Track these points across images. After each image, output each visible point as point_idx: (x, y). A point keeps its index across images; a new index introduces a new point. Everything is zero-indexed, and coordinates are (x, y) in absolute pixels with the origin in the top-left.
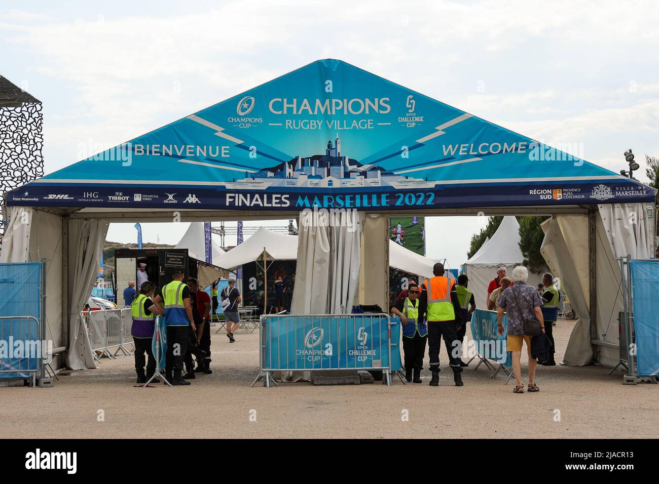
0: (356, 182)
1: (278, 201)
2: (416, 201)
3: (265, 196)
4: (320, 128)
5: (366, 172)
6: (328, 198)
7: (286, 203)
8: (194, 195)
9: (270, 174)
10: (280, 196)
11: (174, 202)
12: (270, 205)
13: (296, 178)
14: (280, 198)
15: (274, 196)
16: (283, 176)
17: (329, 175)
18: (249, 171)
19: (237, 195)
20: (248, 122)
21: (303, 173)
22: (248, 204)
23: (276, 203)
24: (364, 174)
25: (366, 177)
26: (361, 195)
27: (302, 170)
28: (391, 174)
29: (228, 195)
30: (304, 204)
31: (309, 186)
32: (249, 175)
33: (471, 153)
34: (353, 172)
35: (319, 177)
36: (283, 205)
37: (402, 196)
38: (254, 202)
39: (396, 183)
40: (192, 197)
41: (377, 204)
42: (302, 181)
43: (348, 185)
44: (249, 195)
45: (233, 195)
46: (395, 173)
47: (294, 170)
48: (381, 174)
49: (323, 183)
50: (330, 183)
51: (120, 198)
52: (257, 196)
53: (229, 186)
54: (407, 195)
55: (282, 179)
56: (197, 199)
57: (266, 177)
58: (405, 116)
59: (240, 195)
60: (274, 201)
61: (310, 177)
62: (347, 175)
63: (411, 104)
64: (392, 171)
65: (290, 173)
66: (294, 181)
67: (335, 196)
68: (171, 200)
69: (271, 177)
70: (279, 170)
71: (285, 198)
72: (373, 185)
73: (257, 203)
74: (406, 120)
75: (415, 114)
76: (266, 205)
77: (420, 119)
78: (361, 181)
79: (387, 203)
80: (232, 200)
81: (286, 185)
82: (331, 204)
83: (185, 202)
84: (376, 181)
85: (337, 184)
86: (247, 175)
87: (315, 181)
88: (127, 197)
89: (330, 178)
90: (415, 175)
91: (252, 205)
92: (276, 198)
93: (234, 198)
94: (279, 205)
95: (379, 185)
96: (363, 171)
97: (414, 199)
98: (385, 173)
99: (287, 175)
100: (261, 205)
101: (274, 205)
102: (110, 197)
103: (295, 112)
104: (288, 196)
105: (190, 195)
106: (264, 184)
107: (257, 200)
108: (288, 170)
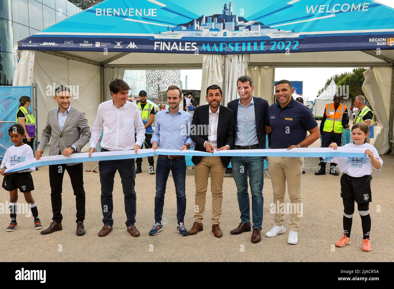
0: (243, 33)
1: (189, 47)
2: (285, 47)
3: (180, 43)
5: (250, 26)
6: (223, 44)
7: (194, 48)
8: (134, 43)
9: (184, 28)
10: (190, 43)
11: (121, 48)
12: (183, 50)
13: (202, 31)
14: (190, 45)
15: (186, 43)
16: (193, 30)
17: (224, 28)
18: (170, 26)
19: (161, 43)
21: (207, 27)
22: (169, 49)
23: (187, 48)
24: (249, 27)
25: (250, 30)
26: (246, 42)
27: (206, 25)
28: (268, 27)
29: (156, 43)
30: (207, 48)
31: (210, 36)
32: (170, 29)
33: (327, 11)
34: (241, 26)
35: (218, 30)
36: (192, 50)
37: (275, 43)
38: (173, 48)
39: (271, 34)
40: (132, 44)
41: (257, 49)
42: (205, 33)
43: (237, 36)
44: (169, 43)
45: (159, 43)
46: (271, 27)
47: (200, 25)
48: (261, 27)
49: (220, 35)
50: (225, 34)
51: (86, 45)
52: (175, 43)
53: (157, 37)
54: (279, 43)
55: (192, 32)
56: (135, 46)
57: (181, 30)
59: (164, 43)
60: (186, 47)
61: (211, 30)
62: (237, 28)
64: (269, 25)
65: (197, 27)
66: (200, 32)
67: (228, 43)
68: (119, 46)
69: (184, 30)
70: (189, 25)
71: (194, 45)
72: (255, 35)
73: (175, 48)
76: (180, 49)
78: (247, 33)
79: (264, 48)
80: (158, 46)
81: (194, 36)
82: (225, 49)
83: (127, 47)
84: (257, 32)
85: (230, 34)
86: (168, 29)
87: (215, 33)
88: (91, 44)
89: (225, 31)
90: (285, 28)
91: (171, 50)
92: (188, 45)
93: (159, 45)
94: (189, 50)
95: (259, 35)
96: (248, 26)
97: (283, 45)
98: (263, 27)
99: (196, 28)
100: (178, 50)
101: (186, 50)
102: (81, 44)
104: (195, 43)
105: (131, 43)
106: (179, 35)
107: (175, 46)
108: (196, 25)
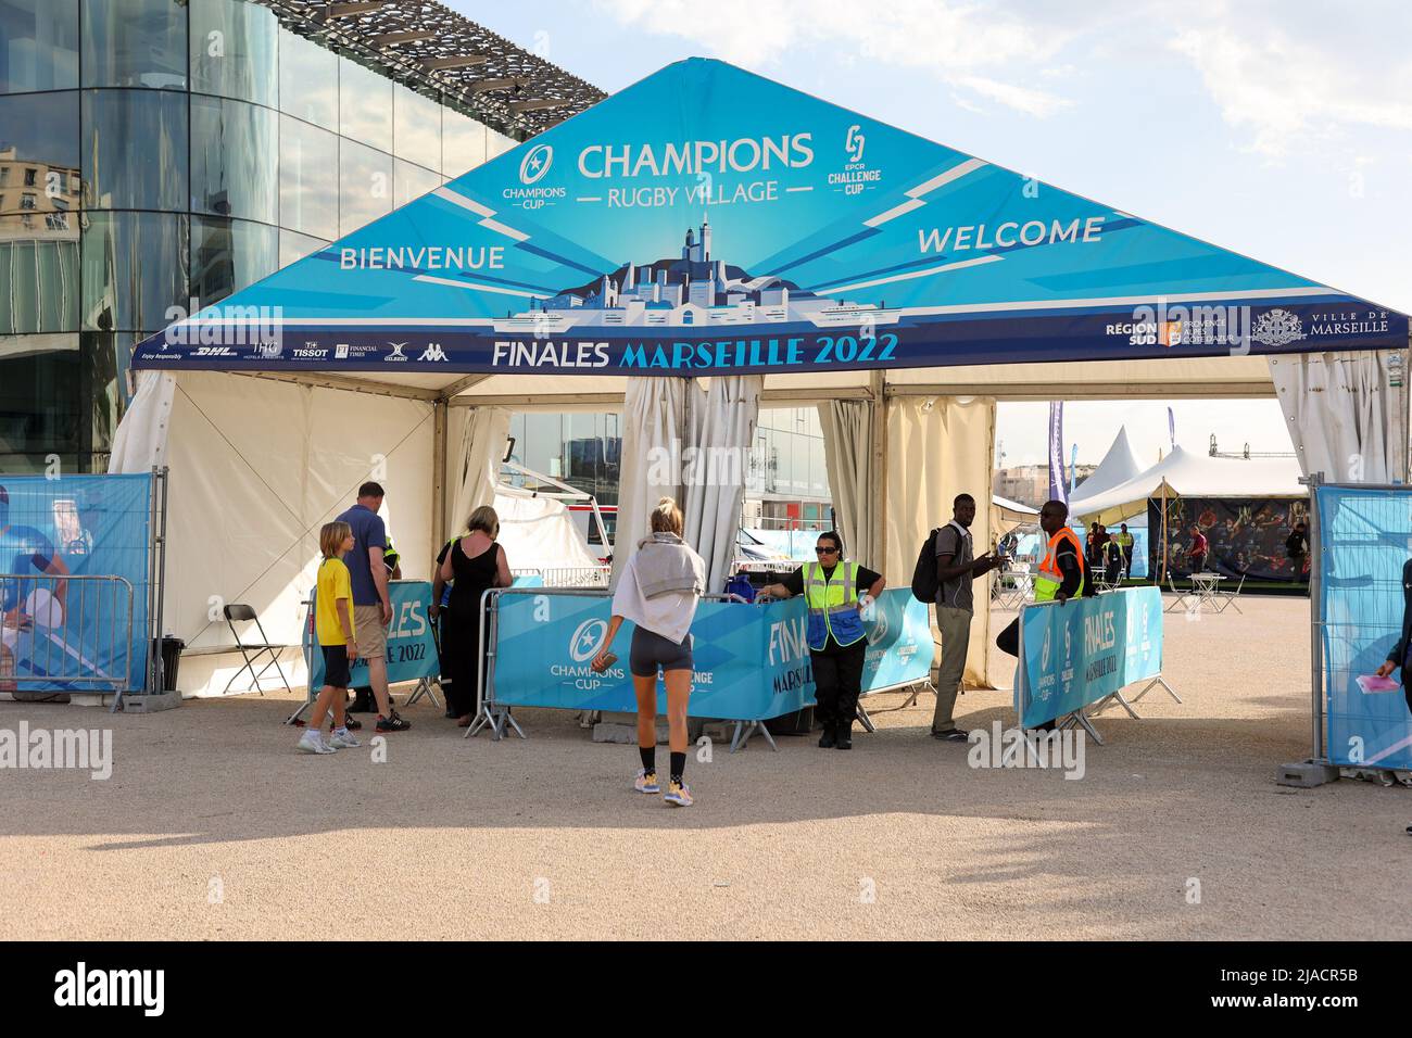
0: (740, 314)
1: (587, 355)
2: (859, 353)
3: (565, 345)
4: (671, 204)
5: (759, 292)
6: (683, 347)
7: (602, 360)
8: (438, 346)
9: (576, 301)
10: (591, 345)
11: (402, 359)
12: (572, 364)
13: (624, 309)
14: (591, 350)
15: (581, 346)
16: (599, 305)
17: (685, 300)
18: (537, 296)
19: (514, 344)
20: (539, 197)
21: (637, 297)
22: (532, 361)
23: (584, 360)
24: (755, 296)
25: (758, 304)
26: (748, 340)
27: (634, 291)
28: (809, 295)
29: (498, 345)
30: (636, 360)
31: (647, 324)
32: (537, 304)
33: (979, 245)
34: (732, 292)
35: (666, 304)
36: (596, 365)
37: (830, 342)
38: (543, 358)
39: (818, 315)
40: (435, 348)
41: (778, 360)
42: (635, 314)
43: (723, 321)
44: (535, 345)
45: (507, 344)
46: (817, 294)
47: (619, 293)
48: (790, 296)
49: (674, 319)
50: (688, 317)
51: (312, 353)
52: (550, 346)
53: (501, 326)
54: (841, 342)
55: (598, 311)
56: (442, 354)
57: (567, 307)
58: (841, 170)
59: (521, 345)
60: (581, 355)
61: (650, 305)
62: (721, 300)
63: (855, 143)
64: (811, 288)
65: (612, 298)
66: (618, 313)
67: (695, 342)
68: (397, 356)
69: (576, 308)
70: (590, 293)
71: (602, 350)
72: (772, 320)
73: (548, 359)
74: (843, 178)
75: (862, 166)
76: (564, 363)
77: (873, 176)
78: (749, 313)
79: (797, 357)
80: (504, 354)
81: (604, 324)
82: (687, 360)
83: (421, 359)
84: (779, 310)
85: (702, 317)
86: (533, 304)
87: (659, 313)
88: (325, 351)
89: (688, 306)
90: (862, 297)
91: (539, 364)
92: (585, 350)
93: (507, 350)
94: (589, 364)
95: (785, 320)
96: (754, 291)
97: (853, 349)
98: (798, 294)
99: (608, 301)
100: (556, 364)
101: (580, 364)
102: (296, 351)
103: (626, 173)
104: (606, 345)
105: (431, 345)
106: (566, 321)
107: (549, 355)
108: (610, 292)
